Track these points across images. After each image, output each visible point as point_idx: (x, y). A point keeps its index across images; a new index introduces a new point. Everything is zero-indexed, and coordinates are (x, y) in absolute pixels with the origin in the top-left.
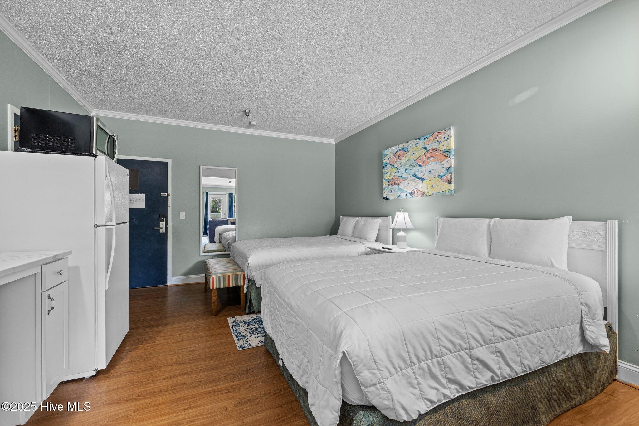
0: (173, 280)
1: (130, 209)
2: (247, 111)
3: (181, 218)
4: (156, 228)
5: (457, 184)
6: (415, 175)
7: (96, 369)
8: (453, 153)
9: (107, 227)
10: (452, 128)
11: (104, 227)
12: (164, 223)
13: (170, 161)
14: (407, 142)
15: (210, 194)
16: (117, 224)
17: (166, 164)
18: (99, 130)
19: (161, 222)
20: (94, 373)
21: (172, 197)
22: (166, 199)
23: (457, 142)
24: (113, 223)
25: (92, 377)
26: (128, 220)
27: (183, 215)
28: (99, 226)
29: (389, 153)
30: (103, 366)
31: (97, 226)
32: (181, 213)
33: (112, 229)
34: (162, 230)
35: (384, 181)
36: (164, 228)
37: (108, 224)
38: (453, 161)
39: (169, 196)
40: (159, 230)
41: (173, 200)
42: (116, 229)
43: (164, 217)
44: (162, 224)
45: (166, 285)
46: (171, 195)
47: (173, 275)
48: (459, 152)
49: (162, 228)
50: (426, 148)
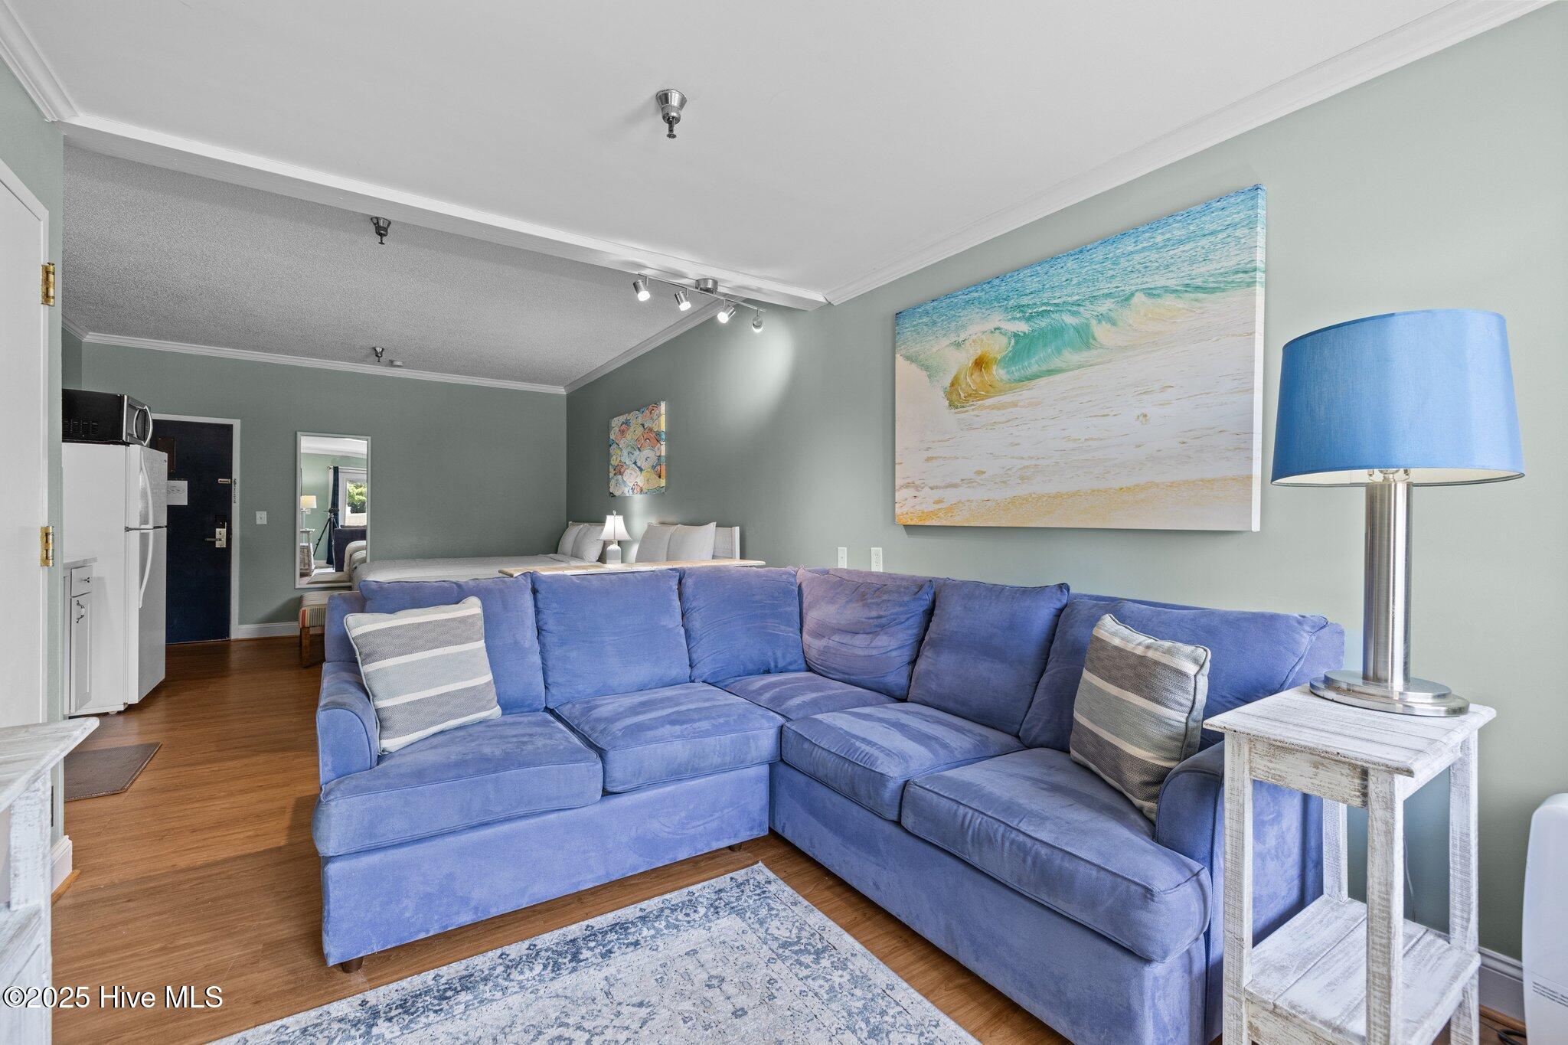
0: (240, 630)
1: (168, 506)
2: (379, 350)
3: (258, 522)
4: (208, 539)
5: (668, 478)
6: (635, 463)
7: (125, 704)
8: (663, 437)
9: (142, 531)
10: (663, 406)
11: (138, 531)
12: (224, 531)
13: (236, 424)
14: (629, 413)
15: (342, 471)
16: (155, 528)
17: (229, 428)
18: (130, 409)
19: (218, 530)
20: (122, 708)
21: (241, 486)
22: (228, 489)
23: (669, 421)
24: (150, 526)
25: (119, 713)
26: (165, 523)
27: (261, 518)
28: (131, 529)
29: (616, 422)
30: (134, 699)
31: (128, 529)
32: (258, 514)
33: (148, 534)
34: (220, 544)
35: (610, 467)
36: (224, 540)
37: (143, 527)
38: (663, 448)
39: (235, 483)
40: (214, 542)
41: (242, 491)
42: (154, 534)
43: (225, 520)
44: (221, 532)
45: (227, 639)
46: (238, 481)
47: (241, 623)
48: (671, 436)
49: (220, 540)
50: (643, 425)
